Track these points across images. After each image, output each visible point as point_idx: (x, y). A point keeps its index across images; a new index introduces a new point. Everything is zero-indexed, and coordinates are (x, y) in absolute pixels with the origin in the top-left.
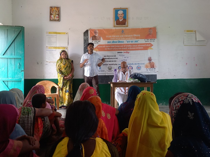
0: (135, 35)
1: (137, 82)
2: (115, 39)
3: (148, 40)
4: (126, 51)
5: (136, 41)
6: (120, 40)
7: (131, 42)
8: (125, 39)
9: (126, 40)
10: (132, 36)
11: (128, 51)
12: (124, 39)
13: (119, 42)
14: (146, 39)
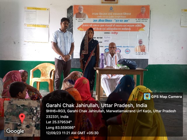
0: (125, 14)
1: (126, 69)
7: (121, 21)
9: (115, 19)
10: (122, 14)
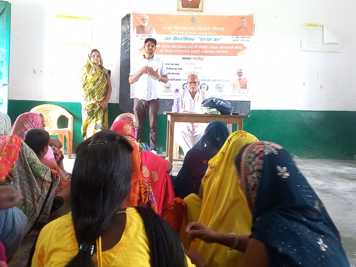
0: (215, 28)
1: (214, 113)
2: (178, 34)
3: (237, 39)
4: (197, 57)
5: (215, 40)
6: (188, 36)
7: (208, 40)
8: (198, 35)
10: (209, 29)
11: (201, 57)
12: (195, 35)
13: (186, 39)
14: (234, 37)
